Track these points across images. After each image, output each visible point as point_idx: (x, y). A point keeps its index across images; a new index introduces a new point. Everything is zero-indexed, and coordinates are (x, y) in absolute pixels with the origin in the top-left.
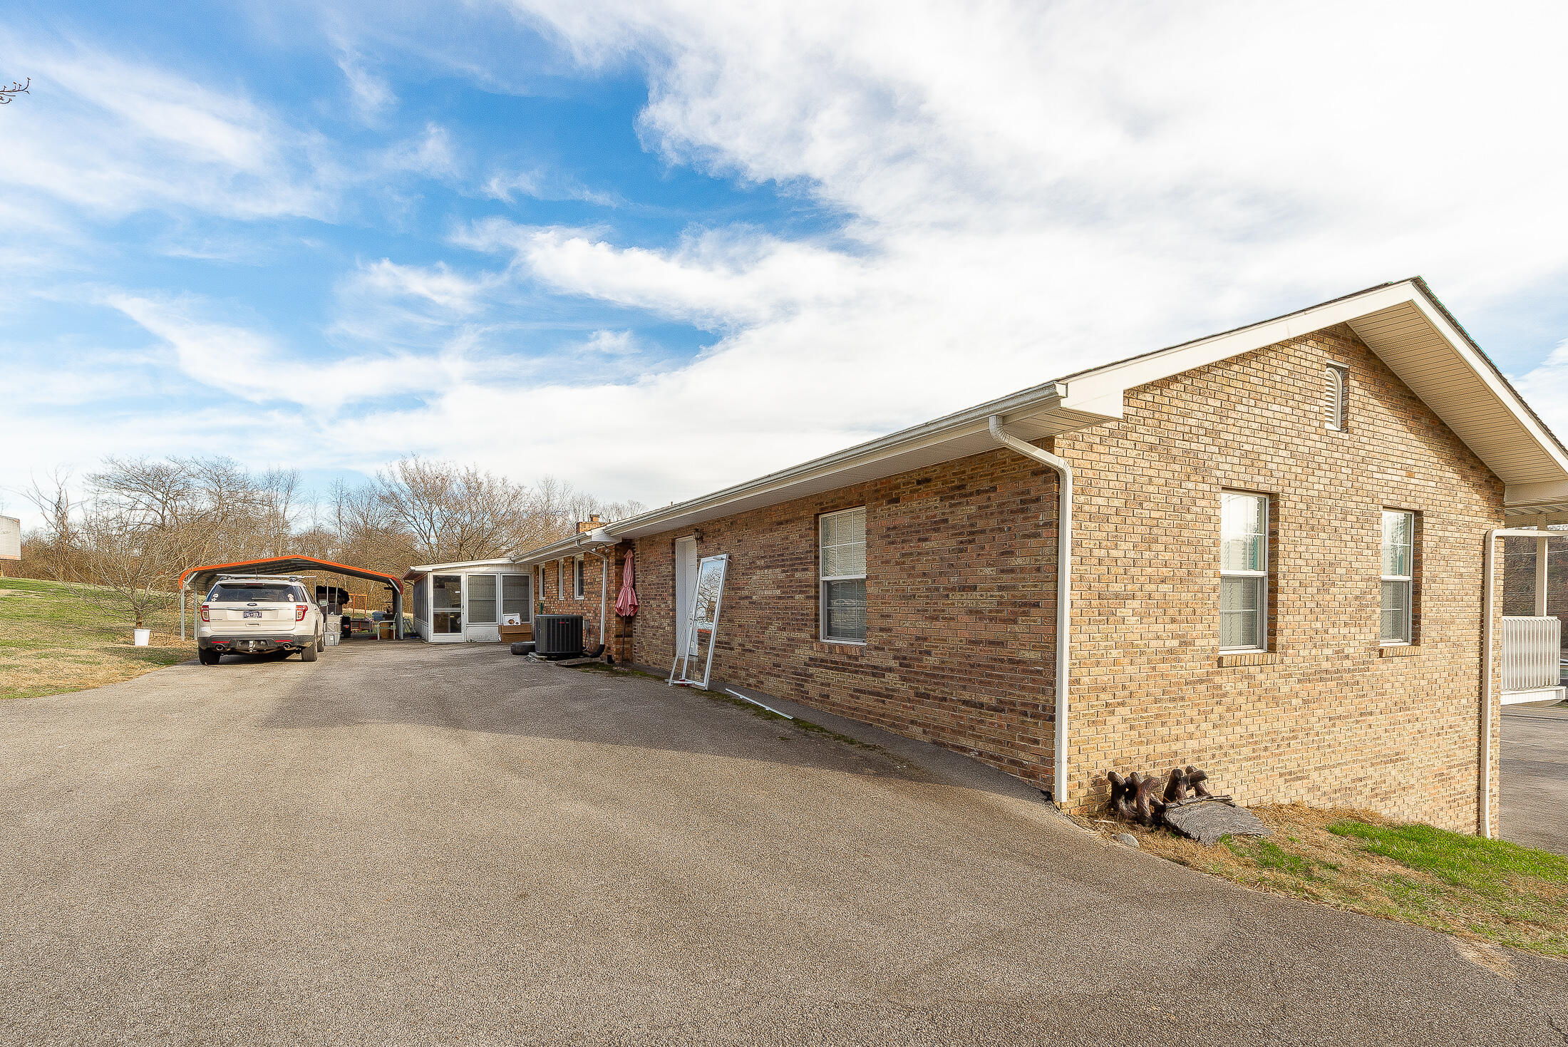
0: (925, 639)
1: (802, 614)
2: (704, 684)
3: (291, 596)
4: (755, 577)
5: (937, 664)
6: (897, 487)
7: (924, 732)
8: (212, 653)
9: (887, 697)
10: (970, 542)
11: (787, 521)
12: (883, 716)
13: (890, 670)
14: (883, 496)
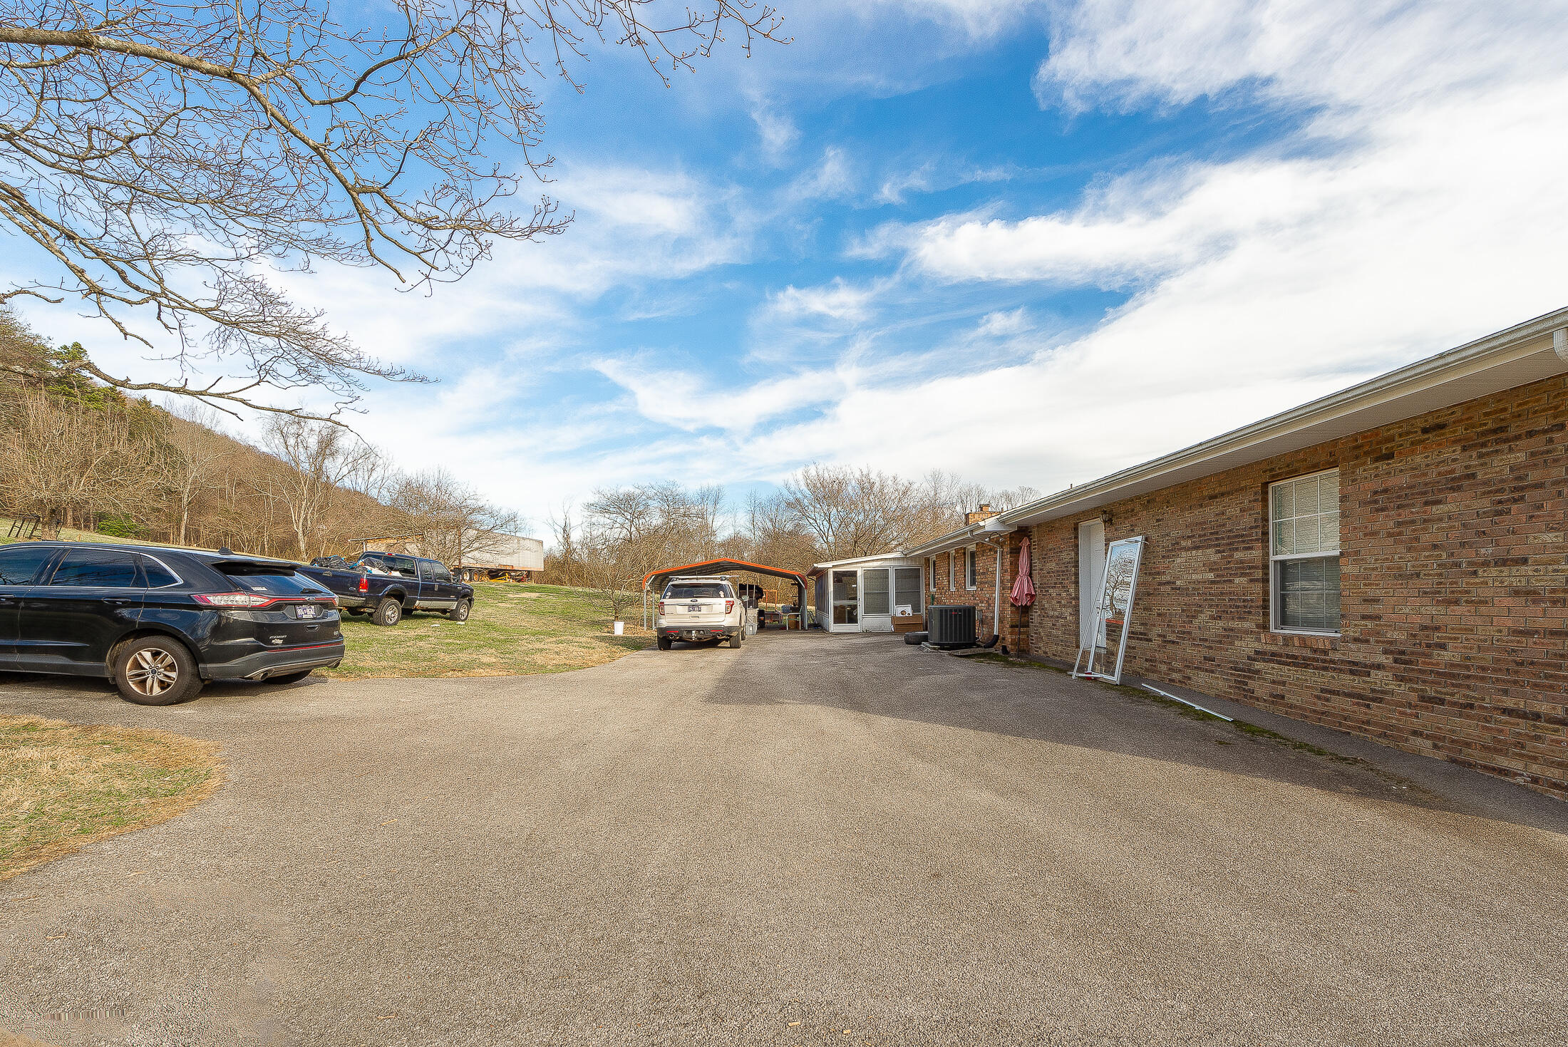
0: (1437, 629)
1: (1244, 601)
2: (1115, 679)
3: (722, 593)
4: (1179, 560)
5: (1457, 660)
6: (1391, 439)
7: (1435, 746)
8: (669, 640)
9: (1374, 700)
10: (1515, 501)
11: (1223, 494)
12: (1368, 723)
13: (1379, 667)
14: (1366, 453)
